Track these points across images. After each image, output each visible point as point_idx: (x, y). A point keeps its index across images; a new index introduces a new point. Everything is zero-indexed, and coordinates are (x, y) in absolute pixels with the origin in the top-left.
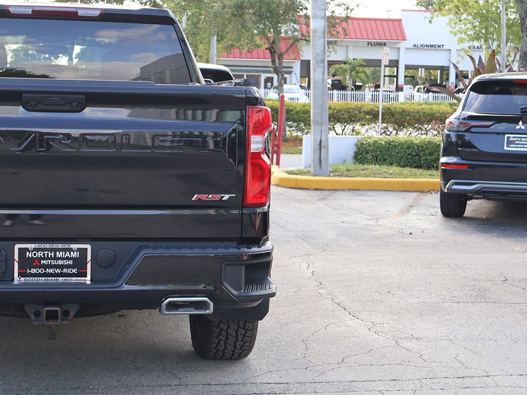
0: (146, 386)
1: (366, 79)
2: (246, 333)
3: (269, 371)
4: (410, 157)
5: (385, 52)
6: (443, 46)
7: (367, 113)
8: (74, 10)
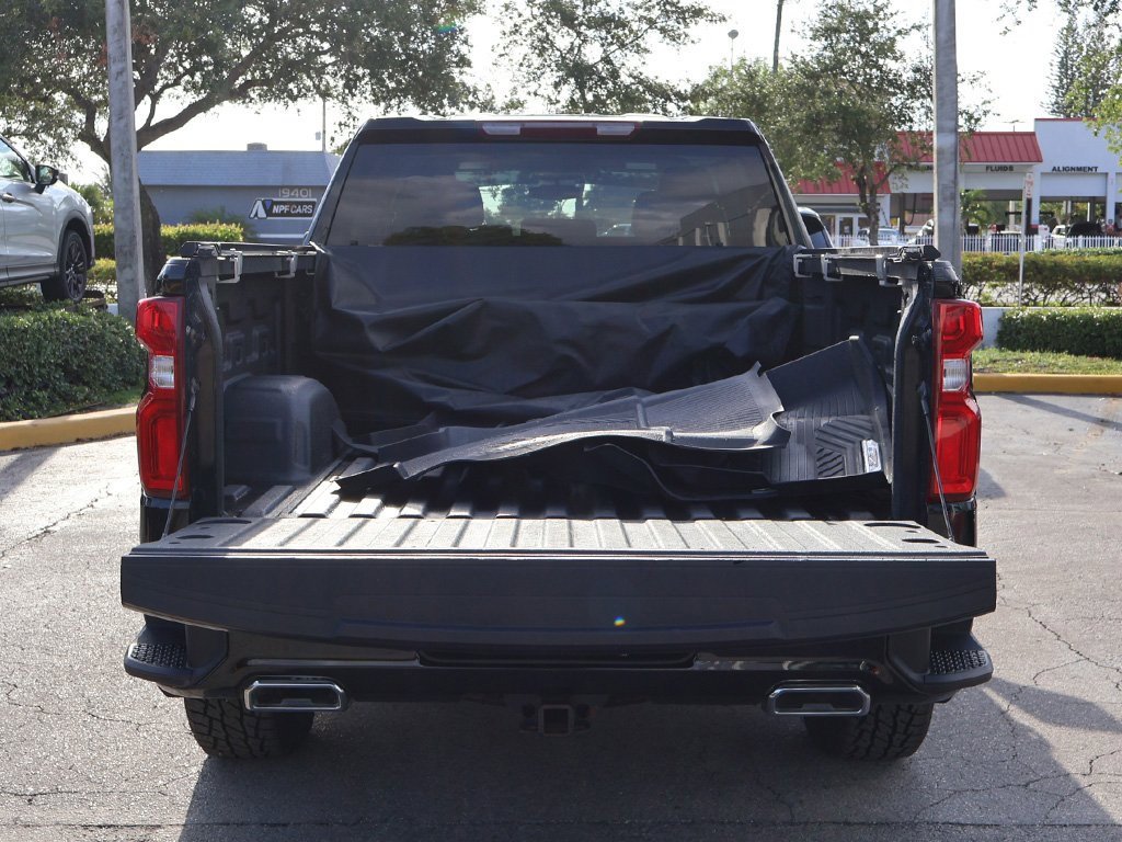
0: (729, 823)
1: (985, 218)
2: (912, 719)
3: (955, 792)
4: (1087, 338)
5: (1027, 179)
6: (1096, 168)
7: (1000, 268)
8: (590, 125)
